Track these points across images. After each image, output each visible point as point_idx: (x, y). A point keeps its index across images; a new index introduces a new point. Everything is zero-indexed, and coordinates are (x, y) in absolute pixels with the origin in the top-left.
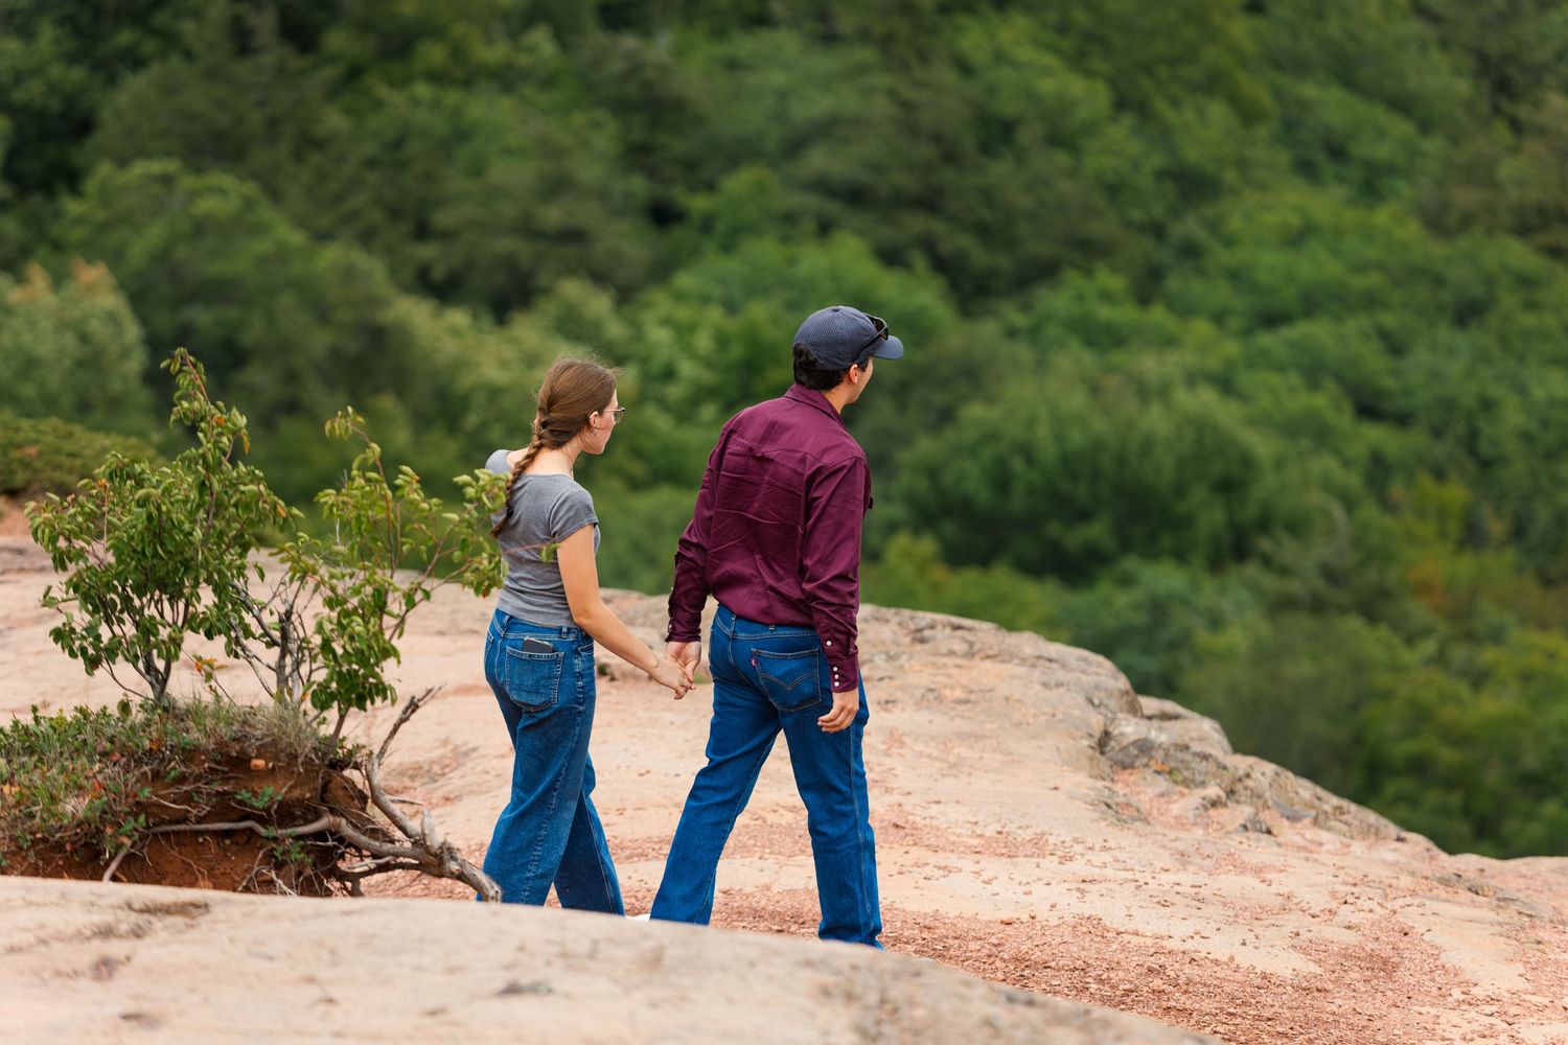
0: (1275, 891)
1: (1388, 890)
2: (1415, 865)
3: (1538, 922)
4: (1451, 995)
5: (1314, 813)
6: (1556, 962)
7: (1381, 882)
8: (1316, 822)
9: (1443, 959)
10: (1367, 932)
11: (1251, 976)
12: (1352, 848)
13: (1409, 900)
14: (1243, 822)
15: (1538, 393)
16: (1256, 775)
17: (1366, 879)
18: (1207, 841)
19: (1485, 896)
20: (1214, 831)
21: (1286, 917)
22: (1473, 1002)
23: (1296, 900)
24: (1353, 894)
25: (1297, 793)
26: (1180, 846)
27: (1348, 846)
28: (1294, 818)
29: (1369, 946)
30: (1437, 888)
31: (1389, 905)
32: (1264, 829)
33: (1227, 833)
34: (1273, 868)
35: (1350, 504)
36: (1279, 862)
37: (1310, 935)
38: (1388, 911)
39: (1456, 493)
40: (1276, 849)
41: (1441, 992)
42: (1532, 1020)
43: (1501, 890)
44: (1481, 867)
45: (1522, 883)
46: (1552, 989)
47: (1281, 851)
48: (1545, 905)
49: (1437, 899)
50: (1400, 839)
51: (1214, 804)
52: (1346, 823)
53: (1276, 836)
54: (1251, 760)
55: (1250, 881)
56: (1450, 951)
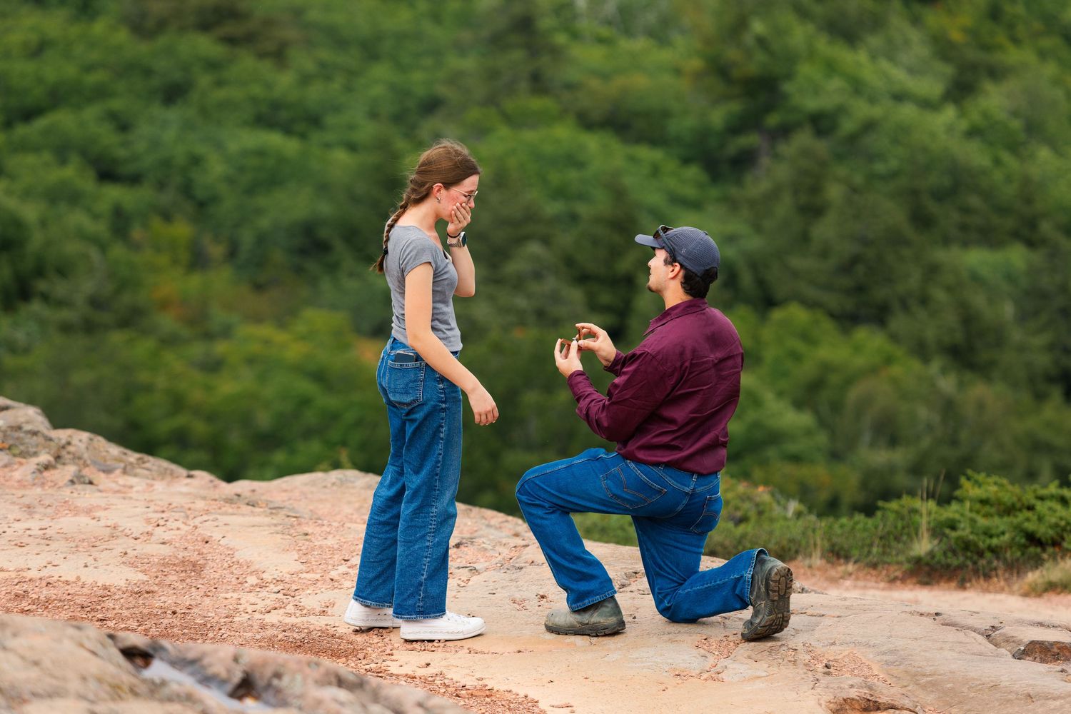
0: (103, 525)
1: (189, 512)
2: (203, 492)
3: (303, 520)
4: (246, 582)
5: (122, 465)
6: (321, 547)
7: (182, 507)
8: (125, 472)
9: (238, 556)
10: (177, 545)
11: (95, 589)
12: (156, 487)
13: (205, 518)
14: (70, 478)
15: (233, 146)
16: (75, 441)
17: (171, 507)
18: (46, 494)
19: (261, 507)
20: (50, 487)
21: (115, 542)
22: (264, 584)
23: (120, 529)
24: (162, 518)
25: (107, 452)
26: (26, 501)
27: (152, 486)
28: (108, 471)
29: (181, 555)
30: (224, 506)
31: (191, 523)
32: (87, 481)
33: (59, 488)
34: (99, 507)
35: (103, 248)
36: (103, 503)
37: (135, 552)
38: (191, 527)
39: (182, 230)
40: (99, 494)
41: (239, 581)
42: (309, 592)
43: (271, 502)
44: (253, 488)
45: (284, 496)
46: (321, 567)
47: (104, 494)
48: (303, 507)
49: (226, 514)
50: (189, 476)
51: (47, 467)
52: (148, 469)
53: (97, 485)
54: (69, 432)
55: (84, 520)
56: (241, 550)
